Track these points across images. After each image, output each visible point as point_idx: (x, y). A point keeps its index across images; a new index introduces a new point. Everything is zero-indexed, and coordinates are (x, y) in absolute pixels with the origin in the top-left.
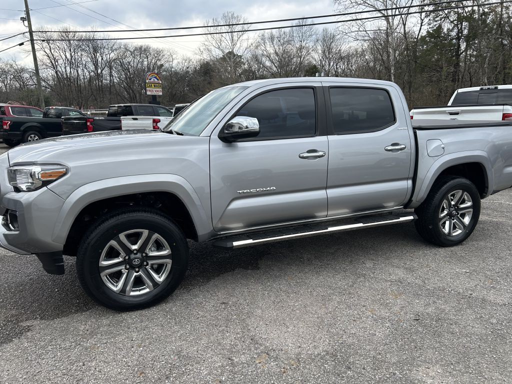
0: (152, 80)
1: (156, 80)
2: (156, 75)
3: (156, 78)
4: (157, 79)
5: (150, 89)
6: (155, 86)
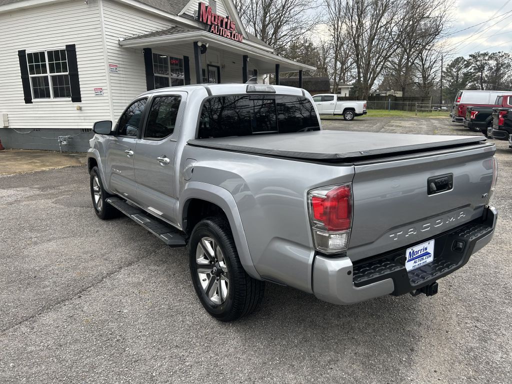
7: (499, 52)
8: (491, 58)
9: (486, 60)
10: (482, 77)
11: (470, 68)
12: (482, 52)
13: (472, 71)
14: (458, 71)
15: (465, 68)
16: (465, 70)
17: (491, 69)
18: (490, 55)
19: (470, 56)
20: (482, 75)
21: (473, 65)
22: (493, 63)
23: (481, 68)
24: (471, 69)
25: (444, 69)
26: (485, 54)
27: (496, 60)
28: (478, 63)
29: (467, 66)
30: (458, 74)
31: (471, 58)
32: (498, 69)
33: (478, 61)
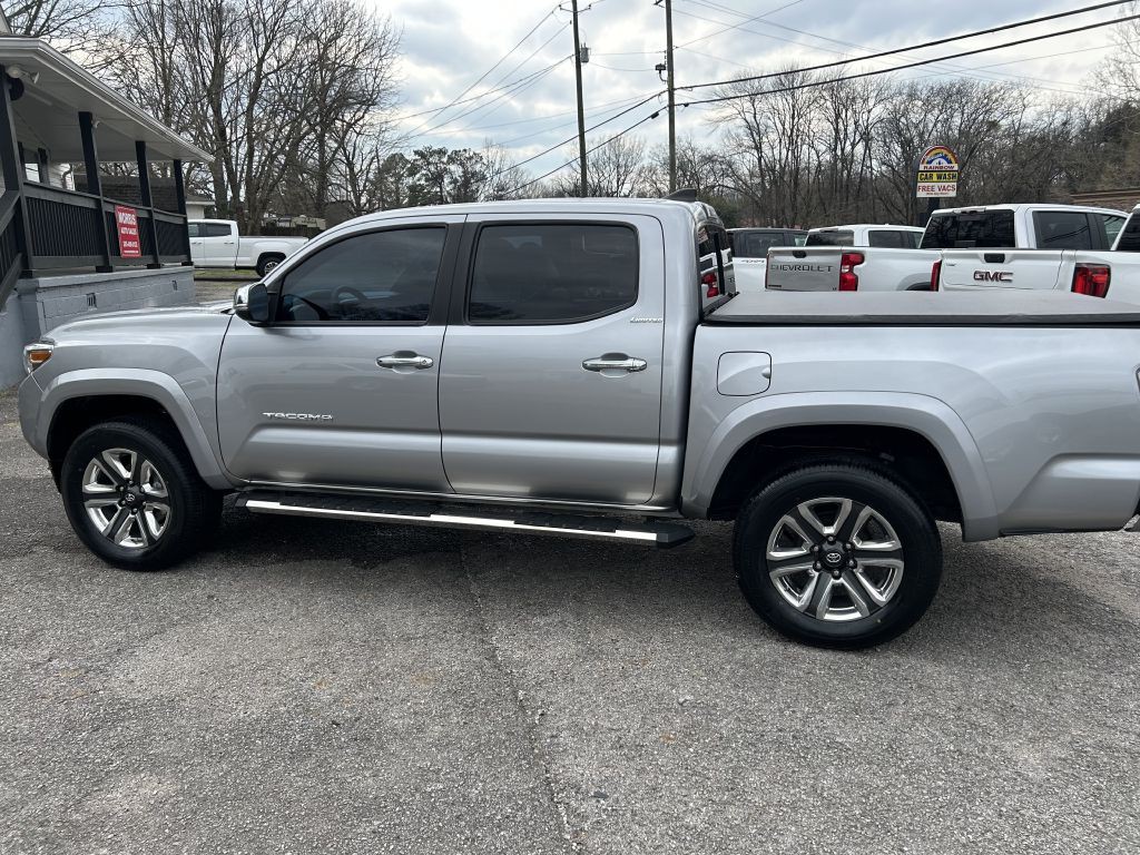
0: (934, 164)
1: (944, 163)
2: (945, 152)
3: (945, 157)
4: (947, 160)
5: (926, 184)
6: (939, 177)
7: (465, 150)
8: (451, 160)
9: (443, 163)
10: (441, 196)
11: (418, 176)
12: (435, 148)
13: (422, 182)
14: (397, 182)
15: (409, 176)
16: (410, 181)
17: (455, 181)
18: (449, 153)
19: (416, 153)
20: (441, 191)
21: (424, 172)
22: (457, 171)
23: (437, 178)
24: (419, 179)
25: (371, 176)
26: (441, 152)
27: (462, 164)
28: (432, 168)
29: (412, 173)
30: (398, 188)
31: (417, 157)
32: (466, 183)
33: (429, 164)
